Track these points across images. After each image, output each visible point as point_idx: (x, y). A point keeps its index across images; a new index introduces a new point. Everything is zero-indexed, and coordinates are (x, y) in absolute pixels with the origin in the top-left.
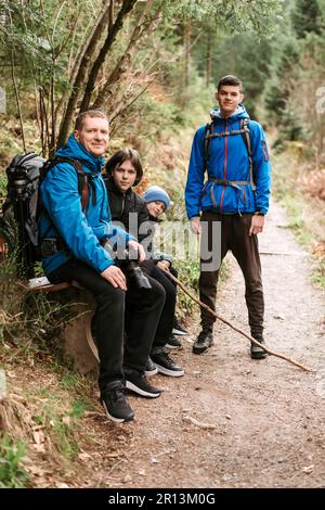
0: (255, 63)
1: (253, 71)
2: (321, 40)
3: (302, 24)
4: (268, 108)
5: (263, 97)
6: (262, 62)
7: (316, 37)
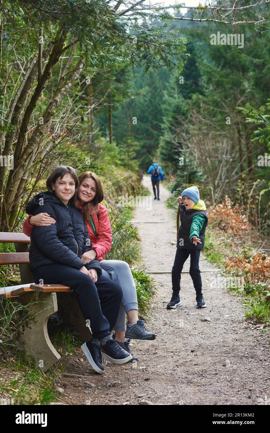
0: (149, 124)
1: (147, 130)
2: (205, 99)
3: (187, 89)
4: (163, 160)
5: (159, 151)
6: (155, 122)
7: (201, 97)
